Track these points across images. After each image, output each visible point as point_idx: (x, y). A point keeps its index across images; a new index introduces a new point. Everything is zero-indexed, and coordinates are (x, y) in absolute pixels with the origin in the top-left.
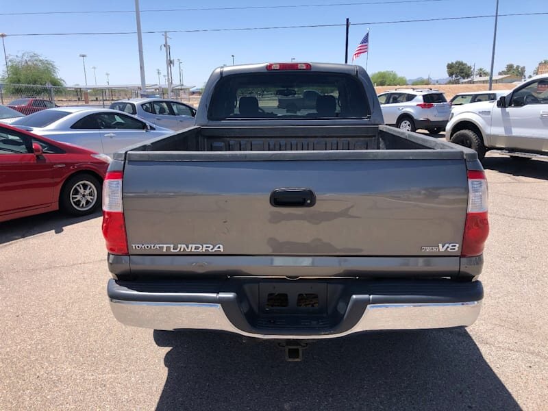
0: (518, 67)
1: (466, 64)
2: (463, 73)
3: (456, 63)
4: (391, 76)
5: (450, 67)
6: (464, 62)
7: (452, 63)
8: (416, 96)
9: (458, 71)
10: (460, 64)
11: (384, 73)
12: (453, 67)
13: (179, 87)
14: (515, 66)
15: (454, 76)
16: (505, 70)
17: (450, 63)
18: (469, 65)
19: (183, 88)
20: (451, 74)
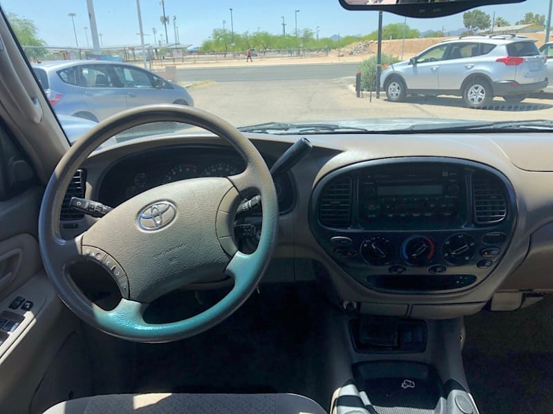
0: (537, 16)
1: (484, 13)
2: (480, 23)
3: (473, 12)
5: (467, 16)
8: (495, 46)
9: (476, 20)
10: (478, 13)
11: (395, 25)
12: (470, 16)
13: (174, 47)
14: (534, 15)
15: (471, 26)
16: (524, 19)
18: (487, 14)
19: (178, 46)
20: (467, 25)
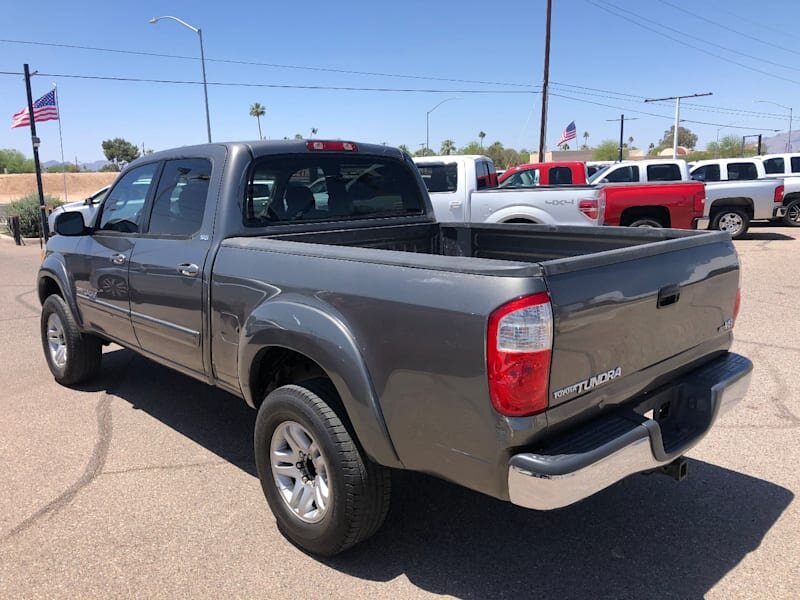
1: (129, 144)
2: (127, 155)
3: (116, 141)
4: (14, 157)
5: (107, 146)
6: (126, 141)
7: (110, 141)
9: (121, 152)
10: (122, 142)
12: (112, 146)
15: (115, 159)
17: (106, 141)
18: (134, 145)
20: (110, 157)
